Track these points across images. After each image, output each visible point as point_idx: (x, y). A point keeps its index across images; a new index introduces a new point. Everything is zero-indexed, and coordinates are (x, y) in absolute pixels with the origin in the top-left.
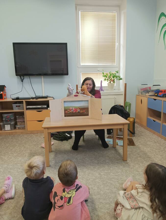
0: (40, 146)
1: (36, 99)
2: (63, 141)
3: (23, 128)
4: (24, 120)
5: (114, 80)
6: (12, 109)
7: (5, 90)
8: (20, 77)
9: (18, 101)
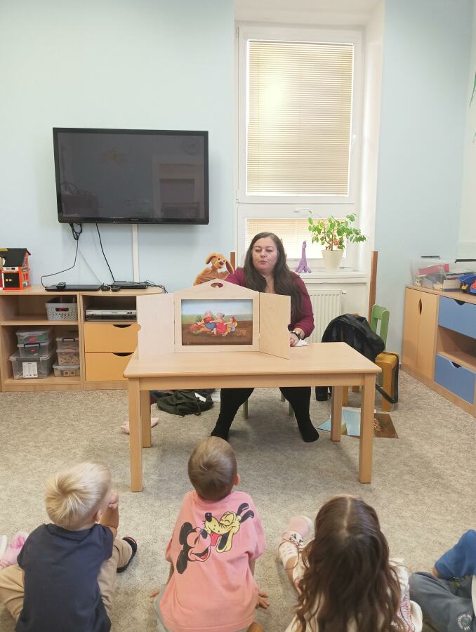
0: (118, 429)
1: (114, 291)
2: (186, 416)
3: (73, 373)
4: (77, 351)
5: (341, 242)
6: (44, 316)
7: (27, 263)
8: (72, 226)
9: (62, 295)
